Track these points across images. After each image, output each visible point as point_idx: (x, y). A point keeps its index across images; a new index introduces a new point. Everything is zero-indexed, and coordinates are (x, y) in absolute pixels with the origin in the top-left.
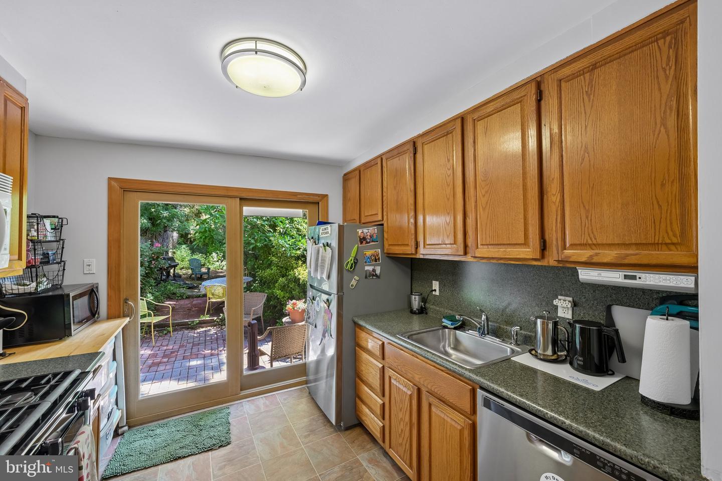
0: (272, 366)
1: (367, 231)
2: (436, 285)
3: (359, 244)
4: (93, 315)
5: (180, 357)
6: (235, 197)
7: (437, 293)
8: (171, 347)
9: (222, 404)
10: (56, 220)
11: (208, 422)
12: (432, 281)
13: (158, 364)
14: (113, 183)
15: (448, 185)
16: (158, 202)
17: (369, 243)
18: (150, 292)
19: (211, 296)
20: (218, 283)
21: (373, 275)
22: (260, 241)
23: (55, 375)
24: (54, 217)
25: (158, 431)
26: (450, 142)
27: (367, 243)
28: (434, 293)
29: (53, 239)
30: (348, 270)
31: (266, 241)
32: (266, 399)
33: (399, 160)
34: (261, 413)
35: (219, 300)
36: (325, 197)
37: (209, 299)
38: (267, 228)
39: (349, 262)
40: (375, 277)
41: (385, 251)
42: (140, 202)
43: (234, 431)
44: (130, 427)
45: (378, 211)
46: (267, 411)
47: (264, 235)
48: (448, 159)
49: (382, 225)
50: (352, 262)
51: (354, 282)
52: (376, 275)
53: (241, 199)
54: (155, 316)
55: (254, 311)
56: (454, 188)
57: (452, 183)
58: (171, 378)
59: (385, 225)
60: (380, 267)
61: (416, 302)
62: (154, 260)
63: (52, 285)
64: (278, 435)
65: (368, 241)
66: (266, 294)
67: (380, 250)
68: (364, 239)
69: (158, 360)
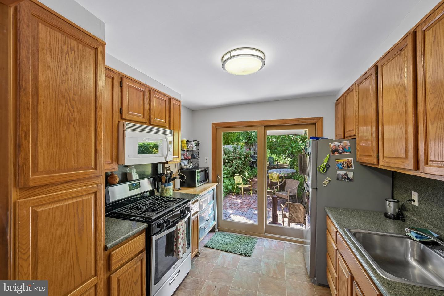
0: (289, 225)
1: (339, 144)
2: (415, 196)
3: (331, 153)
4: (206, 179)
5: (251, 207)
6: (261, 126)
7: (416, 204)
8: (249, 201)
9: (255, 236)
10: (196, 142)
11: (246, 242)
12: (411, 191)
13: (242, 208)
14: (213, 125)
15: (401, 102)
16: (233, 132)
17: (341, 153)
18: (248, 173)
19: (271, 179)
20: (276, 172)
21: (345, 178)
22: (295, 148)
23: (181, 199)
24: (196, 141)
25: (227, 237)
26: (403, 60)
27: (339, 153)
28: (413, 203)
29: (196, 149)
30: (320, 172)
31: (299, 148)
32: (277, 243)
33: (366, 84)
34: (272, 249)
35: (275, 181)
36: (321, 118)
37: (271, 180)
38: (299, 140)
39: (321, 167)
40: (347, 180)
41: (357, 160)
42: (222, 132)
43: (255, 252)
44: (219, 231)
45: (353, 127)
46: (275, 250)
47: (298, 144)
48: (400, 76)
49: (355, 139)
50: (324, 166)
51: (326, 182)
52: (348, 179)
53: (265, 126)
54: (243, 184)
55: (290, 190)
56: (405, 103)
57: (403, 100)
58: (245, 216)
59: (357, 139)
60: (353, 172)
61: (391, 208)
62: (247, 157)
63: (195, 167)
64: (275, 265)
65: (340, 151)
66: (299, 182)
67: (352, 159)
68: (336, 150)
69: (243, 206)
